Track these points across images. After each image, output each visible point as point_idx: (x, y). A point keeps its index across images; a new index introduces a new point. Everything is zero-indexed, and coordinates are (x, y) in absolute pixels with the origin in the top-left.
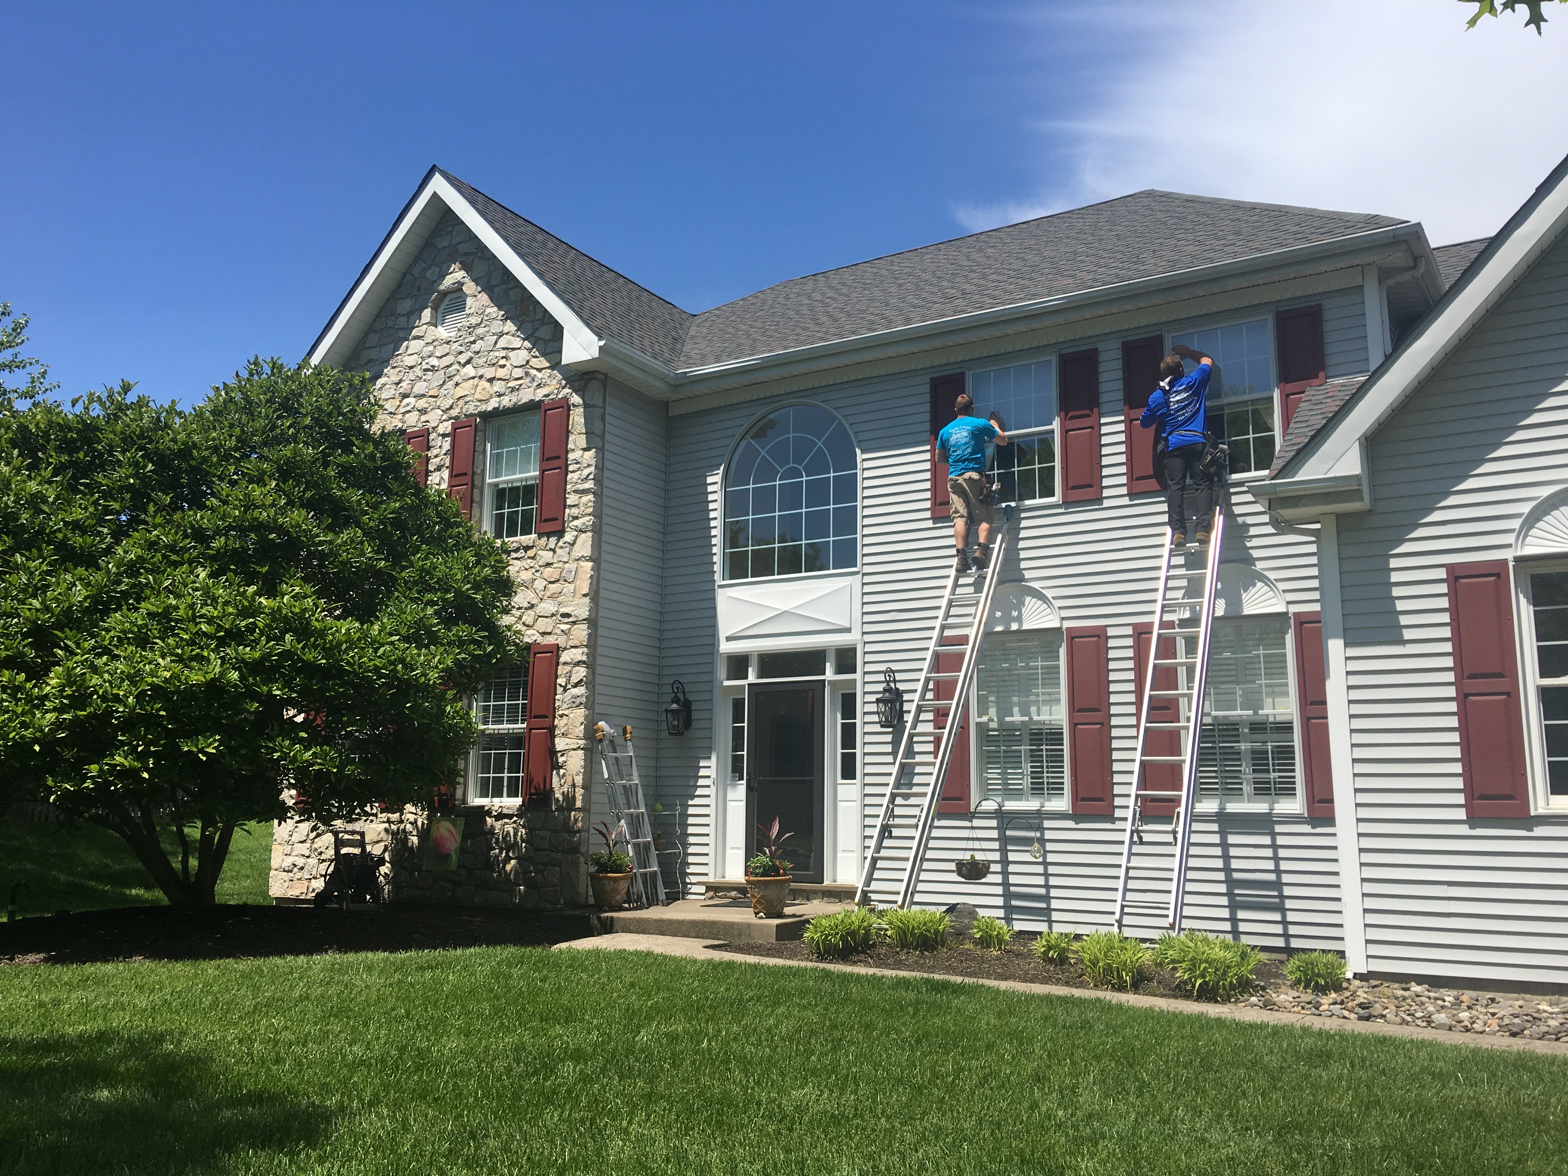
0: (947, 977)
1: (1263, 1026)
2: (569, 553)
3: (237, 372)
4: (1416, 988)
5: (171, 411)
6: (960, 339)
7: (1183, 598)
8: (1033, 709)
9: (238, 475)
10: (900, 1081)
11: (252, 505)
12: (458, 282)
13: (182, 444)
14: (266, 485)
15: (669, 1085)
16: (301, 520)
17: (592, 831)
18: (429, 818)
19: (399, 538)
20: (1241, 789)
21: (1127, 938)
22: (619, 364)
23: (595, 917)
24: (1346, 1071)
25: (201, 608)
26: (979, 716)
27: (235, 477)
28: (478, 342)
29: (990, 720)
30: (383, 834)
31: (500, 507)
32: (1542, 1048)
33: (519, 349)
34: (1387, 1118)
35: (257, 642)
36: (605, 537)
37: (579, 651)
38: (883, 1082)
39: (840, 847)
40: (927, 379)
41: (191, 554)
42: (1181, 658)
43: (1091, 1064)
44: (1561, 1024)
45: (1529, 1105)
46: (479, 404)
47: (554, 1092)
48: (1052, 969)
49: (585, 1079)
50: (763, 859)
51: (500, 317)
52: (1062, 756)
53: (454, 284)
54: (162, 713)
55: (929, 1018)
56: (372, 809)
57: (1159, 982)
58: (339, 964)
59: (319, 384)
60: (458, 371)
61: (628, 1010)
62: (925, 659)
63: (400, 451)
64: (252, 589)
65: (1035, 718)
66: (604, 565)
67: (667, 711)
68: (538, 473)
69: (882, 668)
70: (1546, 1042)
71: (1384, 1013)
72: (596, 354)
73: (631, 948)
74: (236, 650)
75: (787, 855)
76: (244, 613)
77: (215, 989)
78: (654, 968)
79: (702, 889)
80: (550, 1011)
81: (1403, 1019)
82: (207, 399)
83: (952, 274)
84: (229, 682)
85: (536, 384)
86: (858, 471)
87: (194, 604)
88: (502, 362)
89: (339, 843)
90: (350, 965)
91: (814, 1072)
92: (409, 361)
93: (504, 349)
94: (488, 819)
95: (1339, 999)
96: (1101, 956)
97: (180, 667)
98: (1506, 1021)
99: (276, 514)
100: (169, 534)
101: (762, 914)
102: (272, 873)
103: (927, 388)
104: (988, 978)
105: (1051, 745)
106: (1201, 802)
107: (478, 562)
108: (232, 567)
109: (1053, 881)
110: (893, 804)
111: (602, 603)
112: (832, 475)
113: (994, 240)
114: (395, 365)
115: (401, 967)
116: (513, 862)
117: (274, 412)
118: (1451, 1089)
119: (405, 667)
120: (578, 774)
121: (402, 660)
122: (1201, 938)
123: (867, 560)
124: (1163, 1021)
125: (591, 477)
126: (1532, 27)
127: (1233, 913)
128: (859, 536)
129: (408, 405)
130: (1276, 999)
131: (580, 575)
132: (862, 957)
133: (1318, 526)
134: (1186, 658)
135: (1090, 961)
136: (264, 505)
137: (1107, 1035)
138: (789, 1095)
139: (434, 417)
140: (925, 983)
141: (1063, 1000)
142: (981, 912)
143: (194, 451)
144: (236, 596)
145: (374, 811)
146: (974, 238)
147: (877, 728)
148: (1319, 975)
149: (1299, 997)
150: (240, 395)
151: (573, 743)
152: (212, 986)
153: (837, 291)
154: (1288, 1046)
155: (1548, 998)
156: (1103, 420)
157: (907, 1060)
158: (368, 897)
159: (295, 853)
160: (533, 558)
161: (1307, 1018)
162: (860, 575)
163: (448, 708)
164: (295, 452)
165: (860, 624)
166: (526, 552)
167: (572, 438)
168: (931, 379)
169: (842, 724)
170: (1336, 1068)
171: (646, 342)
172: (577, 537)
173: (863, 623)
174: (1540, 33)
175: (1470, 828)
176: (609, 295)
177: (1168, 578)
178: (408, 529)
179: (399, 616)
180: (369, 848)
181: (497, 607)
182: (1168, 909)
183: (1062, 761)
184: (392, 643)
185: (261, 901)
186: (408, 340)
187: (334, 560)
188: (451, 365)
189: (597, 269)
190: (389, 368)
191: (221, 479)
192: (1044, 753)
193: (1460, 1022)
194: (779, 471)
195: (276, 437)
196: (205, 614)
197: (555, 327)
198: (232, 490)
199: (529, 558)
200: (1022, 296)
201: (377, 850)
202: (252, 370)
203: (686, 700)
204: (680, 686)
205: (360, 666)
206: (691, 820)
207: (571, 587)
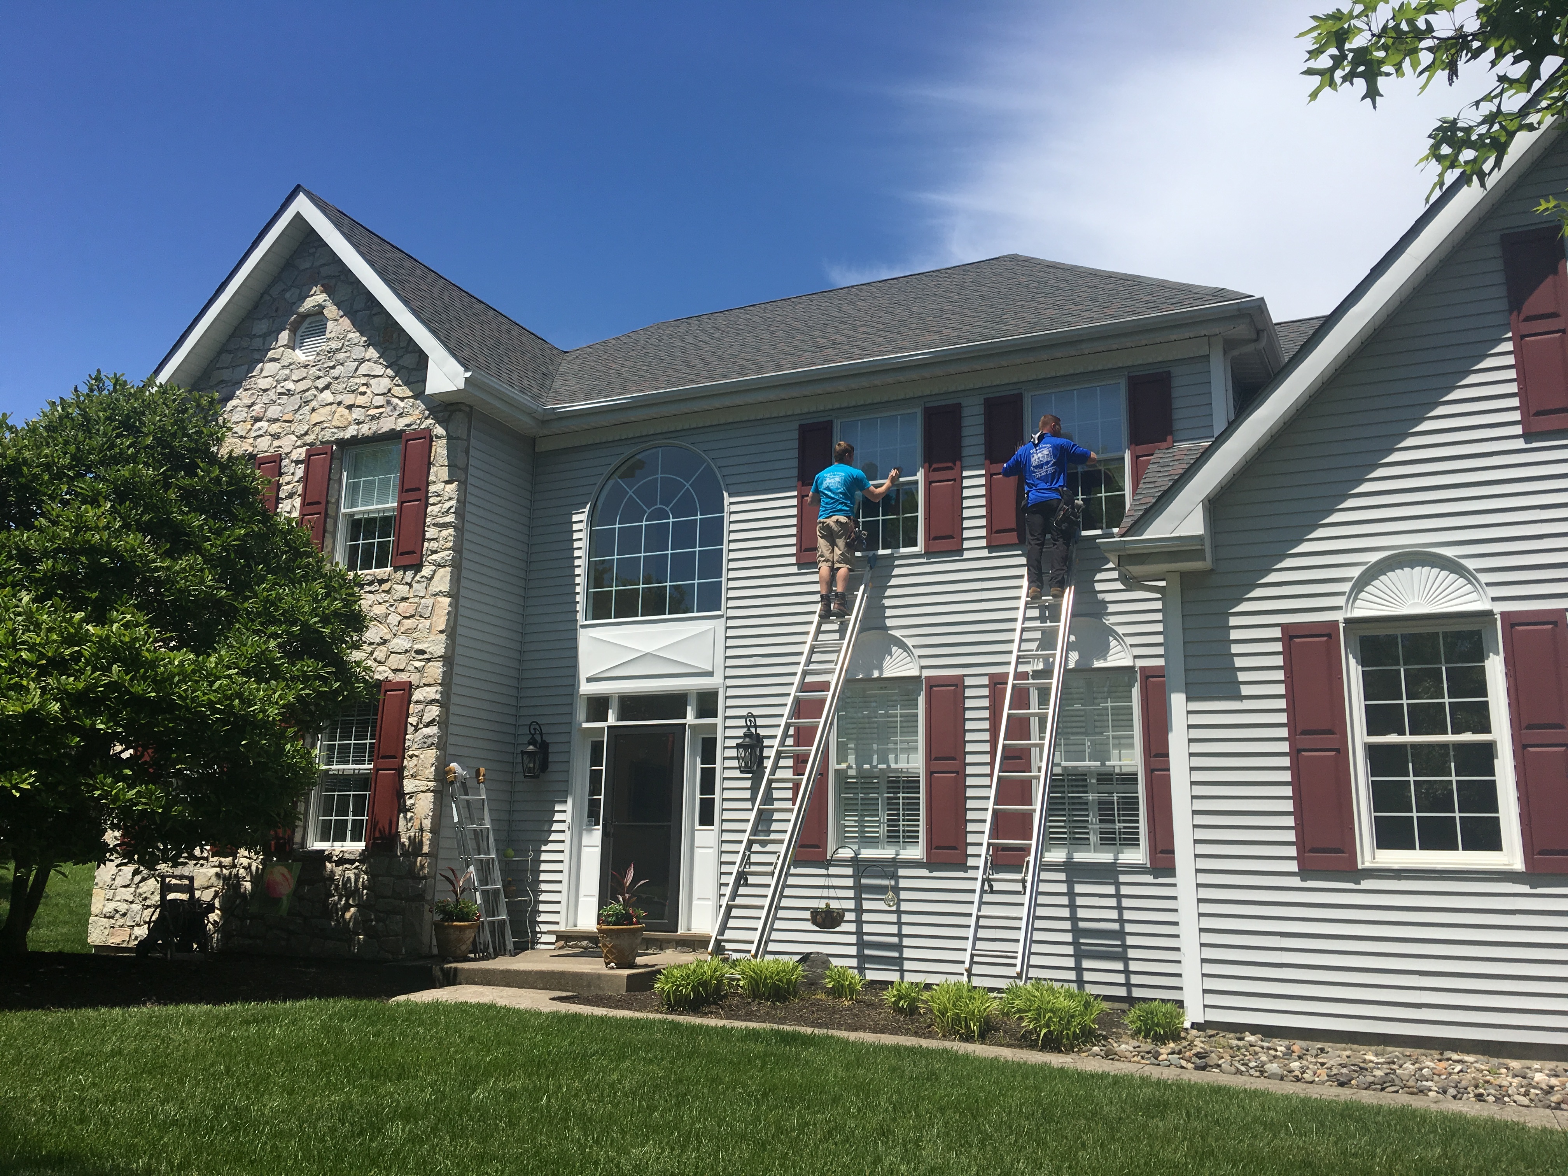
0: (797, 1028)
1: (1104, 1076)
2: (426, 588)
3: (76, 387)
4: (1250, 1038)
6: (829, 387)
7: (1037, 650)
8: (891, 757)
9: (70, 495)
10: (743, 1137)
11: (84, 527)
12: (319, 305)
13: (12, 460)
14: (100, 506)
15: (503, 1145)
16: (136, 544)
17: (439, 877)
18: (263, 862)
19: (243, 566)
20: (1088, 839)
21: (975, 987)
22: (484, 396)
23: (438, 967)
24: (1182, 1121)
25: (22, 634)
26: (838, 763)
27: (68, 497)
28: (338, 367)
29: (850, 767)
30: (214, 879)
31: (355, 538)
32: (1368, 1098)
33: (381, 376)
34: (1221, 1169)
35: (82, 671)
36: (464, 573)
37: (433, 689)
38: (726, 1138)
39: (696, 894)
40: (796, 425)
41: (15, 577)
42: (1034, 709)
43: (935, 1116)
44: (1386, 1074)
45: (1355, 1155)
46: (336, 431)
47: (380, 1153)
48: (902, 1019)
49: (414, 1139)
50: (617, 907)
51: (362, 343)
52: (918, 804)
53: (314, 307)
55: (777, 1070)
56: (202, 852)
57: (1005, 1032)
58: (157, 1017)
59: (164, 403)
60: (315, 396)
61: (465, 1066)
62: (786, 705)
63: (248, 476)
64: (79, 616)
65: (893, 766)
66: (462, 601)
67: (523, 753)
68: (396, 504)
69: (744, 712)
70: (1372, 1092)
71: (1220, 1062)
72: (462, 385)
73: (473, 1000)
74: (59, 681)
75: (641, 903)
76: (69, 641)
77: (20, 1042)
78: (495, 1022)
79: (552, 938)
80: (382, 1068)
81: (1238, 1069)
82: (41, 414)
83: (824, 324)
84: (49, 713)
85: (397, 413)
86: (725, 514)
87: (15, 629)
88: (363, 389)
89: (166, 889)
90: (169, 1018)
91: (656, 1129)
92: (263, 383)
93: (365, 375)
94: (327, 864)
95: (1177, 1049)
96: (950, 1006)
98: (1335, 1071)
99: (109, 537)
101: (613, 964)
102: (92, 919)
103: (796, 435)
104: (839, 1028)
105: (908, 793)
106: (1050, 851)
107: (328, 595)
108: (59, 591)
109: (906, 930)
110: (750, 851)
111: (459, 640)
112: (699, 517)
113: (865, 294)
114: (248, 387)
115: (222, 1021)
116: (353, 910)
117: (113, 430)
118: (1281, 1139)
119: (242, 701)
120: (426, 818)
121: (239, 695)
122: (1046, 987)
123: (731, 604)
124: (1008, 1073)
125: (453, 510)
126: (1368, 100)
127: (1078, 963)
128: (724, 580)
129: (260, 429)
130: (1117, 1049)
131: (437, 611)
132: (713, 1008)
133: (1163, 583)
134: (1039, 709)
135: (939, 1011)
136: (97, 527)
137: (952, 1087)
138: (628, 1154)
139: (287, 443)
140: (774, 1035)
141: (911, 1050)
142: (835, 962)
143: (25, 468)
144: (61, 622)
145: (205, 854)
146: (846, 291)
147: (737, 774)
148: (1158, 1025)
149: (1139, 1047)
150: (77, 410)
151: (423, 785)
152: (16, 1040)
153: (710, 335)
154: (1127, 1096)
155: (1373, 1048)
156: (965, 474)
157: (751, 1115)
158: (195, 946)
159: (118, 898)
160: (388, 592)
161: (1147, 1068)
162: (724, 619)
163: (288, 746)
164: (135, 473)
165: (723, 667)
166: (380, 586)
167: (433, 470)
168: (801, 426)
169: (702, 768)
170: (1173, 1119)
171: (515, 376)
172: (435, 572)
173: (726, 667)
174: (1375, 107)
175: (1302, 880)
176: (478, 327)
177: (1023, 630)
178: (253, 557)
179: (239, 648)
180: (197, 894)
181: (346, 642)
182: (1016, 958)
183: (918, 810)
184: (229, 677)
185: (78, 948)
186: (263, 362)
187: (171, 588)
188: (308, 390)
189: (466, 299)
190: (241, 390)
191: (52, 498)
192: (901, 801)
193: (1291, 1071)
194: (646, 512)
195: (115, 456)
196: (27, 641)
197: (420, 356)
198: (63, 511)
199: (384, 591)
200: (890, 349)
201: (206, 896)
202: (92, 385)
203: (543, 742)
204: (537, 727)
205: (193, 700)
206: (543, 867)
207: (427, 623)
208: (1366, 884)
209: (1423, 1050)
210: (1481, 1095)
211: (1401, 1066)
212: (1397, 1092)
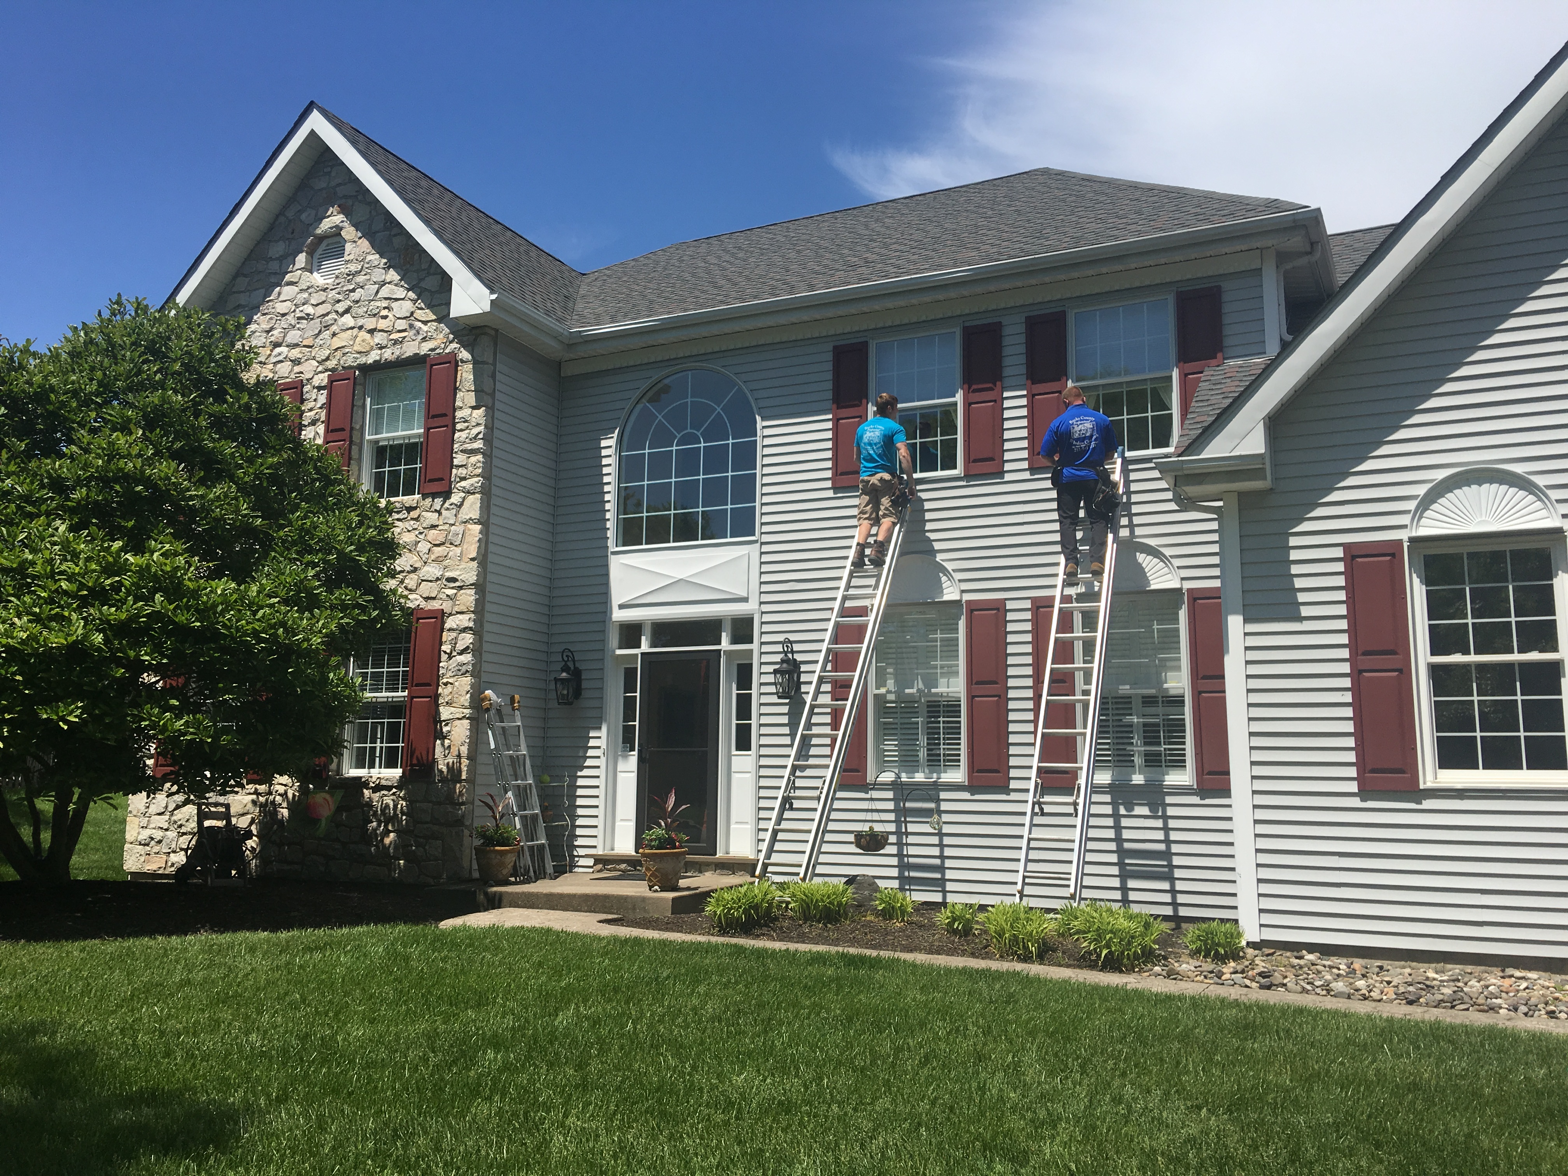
0: (855, 950)
2: (456, 515)
3: (100, 312)
4: (1309, 957)
5: (25, 351)
6: (865, 307)
8: (932, 681)
9: (100, 422)
11: (116, 454)
12: (336, 227)
13: (39, 387)
14: (131, 434)
16: (170, 472)
17: (477, 803)
18: (300, 790)
19: (276, 494)
20: (1134, 761)
21: (1031, 908)
22: (510, 320)
23: (481, 892)
25: (60, 564)
26: (878, 688)
27: (97, 424)
28: (358, 290)
29: (889, 692)
30: (250, 805)
31: (380, 464)
32: (1438, 1015)
33: (403, 299)
35: (124, 602)
36: (494, 500)
37: (466, 617)
39: (733, 818)
40: (830, 347)
41: (48, 506)
42: (1078, 633)
44: (1454, 992)
46: (358, 356)
48: (956, 940)
50: (658, 832)
51: (382, 265)
52: (960, 728)
53: (331, 228)
54: (18, 678)
56: (239, 780)
57: (1064, 953)
58: (217, 944)
59: (189, 328)
60: (336, 320)
62: (826, 630)
63: (278, 402)
64: (117, 544)
65: (933, 690)
66: (492, 529)
67: (556, 680)
68: (422, 431)
69: (781, 638)
70: (1441, 1010)
71: (1285, 981)
72: (487, 308)
73: (526, 924)
74: (100, 611)
75: (683, 827)
76: (109, 570)
78: (558, 946)
79: (591, 862)
81: (1303, 988)
82: (63, 340)
83: (852, 242)
84: (92, 645)
85: (420, 337)
86: (758, 438)
87: (52, 559)
88: (384, 313)
89: (202, 816)
90: (230, 946)
92: (281, 308)
93: (386, 299)
94: (365, 790)
95: (1239, 968)
96: (1007, 927)
97: (38, 628)
98: (1402, 989)
99: (143, 465)
100: (23, 483)
101: (656, 887)
102: (126, 846)
103: (830, 356)
105: (948, 717)
106: (1101, 774)
107: (361, 524)
108: (94, 521)
109: (948, 852)
110: (793, 775)
111: (491, 567)
112: (731, 441)
113: (892, 211)
114: (266, 311)
116: (392, 835)
117: (140, 357)
119: (286, 631)
120: (462, 745)
121: (283, 624)
122: (1104, 908)
123: (765, 529)
125: (481, 436)
127: (1123, 882)
128: (757, 504)
129: (280, 354)
130: (1179, 969)
131: (468, 538)
132: (765, 930)
133: (1220, 504)
134: (1083, 632)
135: (995, 932)
136: (129, 454)
139: (308, 368)
141: (982, 973)
142: (880, 884)
143: (52, 395)
144: (100, 551)
145: (241, 782)
146: (871, 208)
147: (774, 699)
148: (1218, 945)
149: (1200, 966)
150: (101, 336)
151: (458, 712)
153: (733, 255)
155: (1434, 965)
156: (1006, 394)
158: (233, 872)
159: (152, 826)
160: (417, 519)
161: (1212, 987)
162: (759, 544)
163: (332, 675)
164: (164, 400)
165: (758, 593)
166: (409, 513)
167: (459, 395)
168: (835, 347)
169: (738, 694)
171: (538, 298)
172: (464, 499)
173: (761, 593)
175: (1362, 801)
176: (497, 248)
178: (286, 485)
179: (277, 577)
180: (234, 821)
181: (382, 570)
182: (1069, 879)
183: (960, 734)
184: (272, 606)
185: (111, 875)
186: (280, 285)
187: (206, 516)
188: (327, 314)
189: (484, 220)
190: (259, 314)
191: (82, 425)
192: (941, 725)
193: (1357, 990)
194: (676, 437)
195: (142, 382)
196: (65, 571)
197: (442, 278)
198: (93, 438)
199: (412, 519)
200: (927, 266)
201: (242, 823)
202: (115, 309)
203: (576, 668)
204: (570, 654)
205: (238, 629)
206: (580, 792)
207: (458, 550)
208: (1427, 804)
209: (1483, 968)
210: (1553, 1012)
211: (1466, 984)
212: (1468, 1009)
